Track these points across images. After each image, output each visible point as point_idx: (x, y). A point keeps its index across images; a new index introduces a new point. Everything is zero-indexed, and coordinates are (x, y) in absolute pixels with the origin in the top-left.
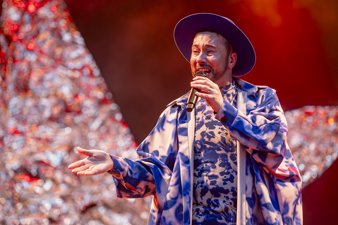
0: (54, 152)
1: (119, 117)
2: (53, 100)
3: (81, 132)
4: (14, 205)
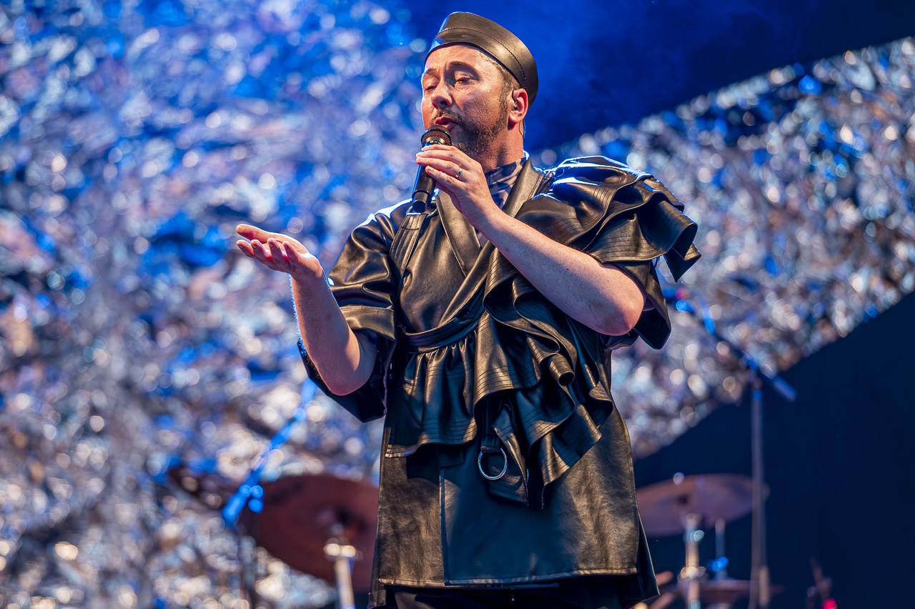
2: (249, 36)
3: (331, 122)
4: (153, 333)
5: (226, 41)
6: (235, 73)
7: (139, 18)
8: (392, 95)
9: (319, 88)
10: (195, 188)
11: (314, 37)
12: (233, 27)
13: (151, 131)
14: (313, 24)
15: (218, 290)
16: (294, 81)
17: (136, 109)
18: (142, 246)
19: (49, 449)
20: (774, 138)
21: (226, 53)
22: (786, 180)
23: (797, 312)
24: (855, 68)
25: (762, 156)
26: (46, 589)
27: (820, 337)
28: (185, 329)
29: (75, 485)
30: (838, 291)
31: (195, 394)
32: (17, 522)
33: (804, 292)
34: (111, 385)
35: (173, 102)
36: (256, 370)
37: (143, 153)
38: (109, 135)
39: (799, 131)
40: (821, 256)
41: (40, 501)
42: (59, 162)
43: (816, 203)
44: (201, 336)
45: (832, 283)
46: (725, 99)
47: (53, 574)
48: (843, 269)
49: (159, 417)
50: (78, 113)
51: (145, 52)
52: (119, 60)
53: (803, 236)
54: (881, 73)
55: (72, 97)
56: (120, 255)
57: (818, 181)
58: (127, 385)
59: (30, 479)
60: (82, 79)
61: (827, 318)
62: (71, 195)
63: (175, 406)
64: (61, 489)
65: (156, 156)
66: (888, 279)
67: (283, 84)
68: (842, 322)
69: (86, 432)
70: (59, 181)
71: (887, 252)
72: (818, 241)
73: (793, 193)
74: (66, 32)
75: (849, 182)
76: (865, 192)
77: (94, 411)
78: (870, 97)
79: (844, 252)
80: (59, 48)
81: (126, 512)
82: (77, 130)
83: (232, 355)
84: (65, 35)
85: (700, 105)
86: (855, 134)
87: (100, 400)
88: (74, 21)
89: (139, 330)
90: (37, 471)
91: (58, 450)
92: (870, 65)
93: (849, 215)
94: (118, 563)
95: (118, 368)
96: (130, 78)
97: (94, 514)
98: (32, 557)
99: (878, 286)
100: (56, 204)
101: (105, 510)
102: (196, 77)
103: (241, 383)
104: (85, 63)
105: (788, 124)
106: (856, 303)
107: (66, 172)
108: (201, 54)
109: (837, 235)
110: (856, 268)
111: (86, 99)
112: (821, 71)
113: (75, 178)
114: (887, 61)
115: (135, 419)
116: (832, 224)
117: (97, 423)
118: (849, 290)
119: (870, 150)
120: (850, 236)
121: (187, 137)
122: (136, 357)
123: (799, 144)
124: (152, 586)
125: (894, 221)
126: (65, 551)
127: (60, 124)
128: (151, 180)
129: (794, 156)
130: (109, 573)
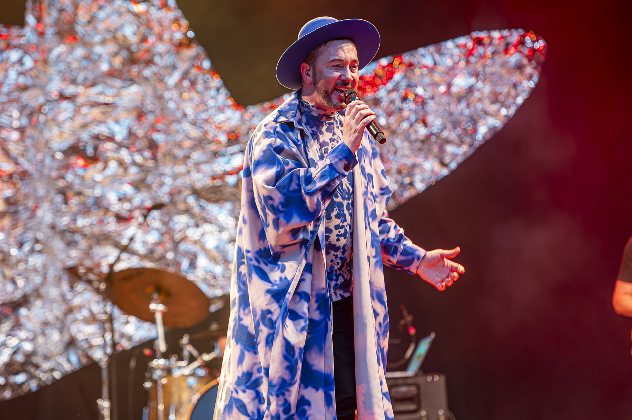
0: (117, 122)
1: (207, 64)
2: (111, 48)
3: (154, 89)
4: (66, 201)
5: (99, 50)
6: (104, 67)
7: (55, 39)
8: (185, 76)
9: (147, 72)
10: (85, 126)
11: (145, 46)
12: (103, 42)
13: (62, 97)
14: (144, 40)
15: (98, 177)
16: (135, 69)
17: (55, 86)
18: (59, 156)
19: (13, 261)
20: (382, 93)
21: (100, 56)
22: (389, 115)
23: (396, 182)
24: (423, 56)
25: (376, 102)
26: (13, 333)
27: (407, 194)
28: (82, 198)
29: (27, 279)
30: (417, 171)
31: (87, 231)
33: (399, 172)
35: (74, 82)
37: (59, 108)
38: (42, 100)
39: (396, 89)
40: (407, 152)
41: (10, 287)
42: (16, 114)
43: (405, 125)
44: (90, 201)
45: (414, 166)
47: (18, 325)
48: (420, 160)
49: (70, 244)
50: (25, 88)
51: (59, 56)
52: (46, 62)
53: (398, 142)
54: (437, 57)
55: (22, 80)
56: (48, 161)
57: (406, 114)
58: (53, 227)
59: (5, 277)
60: (27, 71)
61: (411, 184)
62: (21, 130)
63: (78, 237)
64: (21, 282)
65: (65, 110)
66: (444, 164)
67: (129, 71)
68: (420, 186)
69: (32, 251)
70: (16, 124)
71: (442, 150)
72: (406, 144)
73: (392, 120)
74: (19, 47)
75: (421, 114)
76: (430, 119)
77: (37, 241)
78: (432, 70)
79: (420, 150)
80: (14, 55)
82: (25, 97)
83: (107, 210)
84: (17, 49)
86: (425, 90)
87: (40, 236)
88: (22, 41)
89: (59, 199)
90: (9, 272)
91: (19, 261)
92: (431, 54)
93: (422, 131)
94: (50, 318)
95: (48, 218)
96: (52, 70)
97: (37, 293)
98: (7, 316)
99: (437, 167)
100: (15, 135)
101: (43, 291)
102: (85, 68)
103: (112, 226)
104: (28, 62)
105: (390, 85)
106: (427, 175)
107: (19, 119)
108: (88, 58)
109: (416, 141)
110: (426, 158)
111: (29, 82)
112: (407, 58)
113: (24, 121)
114: (439, 52)
115: (58, 244)
116: (413, 137)
117: (38, 247)
118: (423, 170)
119: (432, 98)
120: (423, 142)
121: (80, 100)
122: (57, 212)
123: (395, 95)
124: (69, 330)
125: (445, 134)
126: (23, 311)
127: (16, 94)
128: (64, 122)
129: (392, 102)
130: (46, 324)
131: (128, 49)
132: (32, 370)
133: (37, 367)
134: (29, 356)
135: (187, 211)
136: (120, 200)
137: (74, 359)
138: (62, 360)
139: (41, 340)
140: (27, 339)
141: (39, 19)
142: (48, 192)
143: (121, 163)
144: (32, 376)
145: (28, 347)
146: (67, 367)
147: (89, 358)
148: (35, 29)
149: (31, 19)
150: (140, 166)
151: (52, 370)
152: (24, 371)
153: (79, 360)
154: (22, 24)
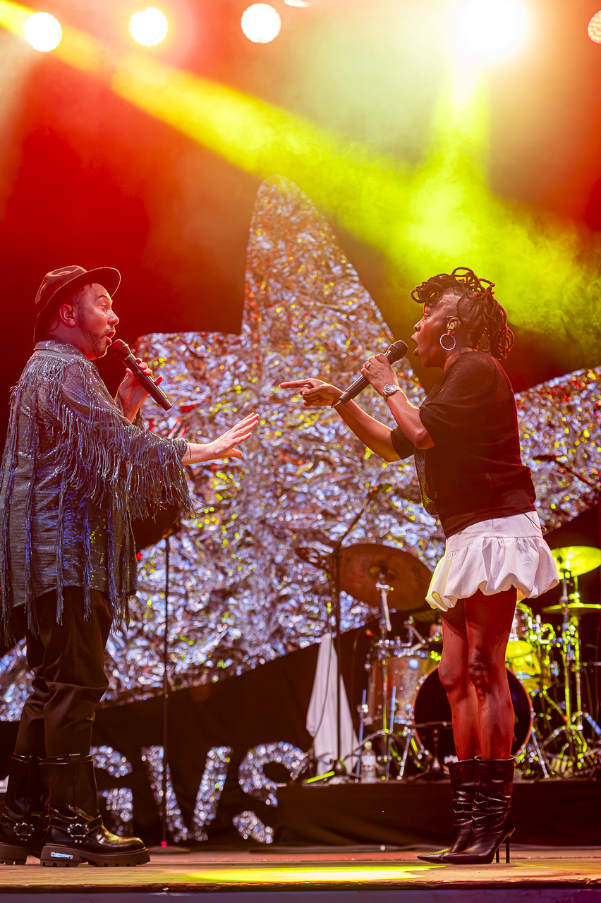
1: (411, 373)
2: (322, 355)
5: (310, 356)
7: (269, 346)
10: (293, 427)
11: (354, 353)
12: (315, 350)
14: (353, 348)
17: (268, 389)
19: (224, 551)
20: (576, 401)
21: (311, 362)
25: (571, 409)
31: (296, 525)
32: (209, 587)
34: (255, 522)
36: (326, 514)
38: (255, 401)
41: (221, 577)
46: (552, 384)
47: (226, 612)
49: (280, 537)
52: (260, 366)
58: (263, 521)
59: (217, 567)
60: (242, 374)
64: (230, 571)
69: (243, 544)
77: (247, 534)
80: (230, 359)
81: (263, 584)
83: (315, 507)
84: (233, 354)
85: (539, 387)
87: (250, 529)
88: (238, 347)
89: (269, 494)
90: (220, 563)
94: (258, 608)
95: (259, 512)
97: (246, 584)
98: (217, 604)
101: (252, 582)
103: (320, 522)
104: (243, 367)
105: (583, 395)
115: (268, 539)
126: (231, 601)
129: (586, 410)
130: (253, 612)
131: (338, 357)
132: (239, 655)
133: (244, 653)
134: (238, 642)
135: (390, 510)
136: (327, 498)
137: (280, 647)
138: (267, 647)
139: (248, 628)
140: (235, 626)
141: (254, 327)
142: (258, 488)
143: (328, 461)
144: (240, 662)
145: (236, 633)
146: (273, 655)
147: (294, 645)
148: (251, 337)
149: (246, 327)
150: (348, 466)
151: (258, 657)
152: (232, 657)
153: (285, 647)
154: (238, 331)
